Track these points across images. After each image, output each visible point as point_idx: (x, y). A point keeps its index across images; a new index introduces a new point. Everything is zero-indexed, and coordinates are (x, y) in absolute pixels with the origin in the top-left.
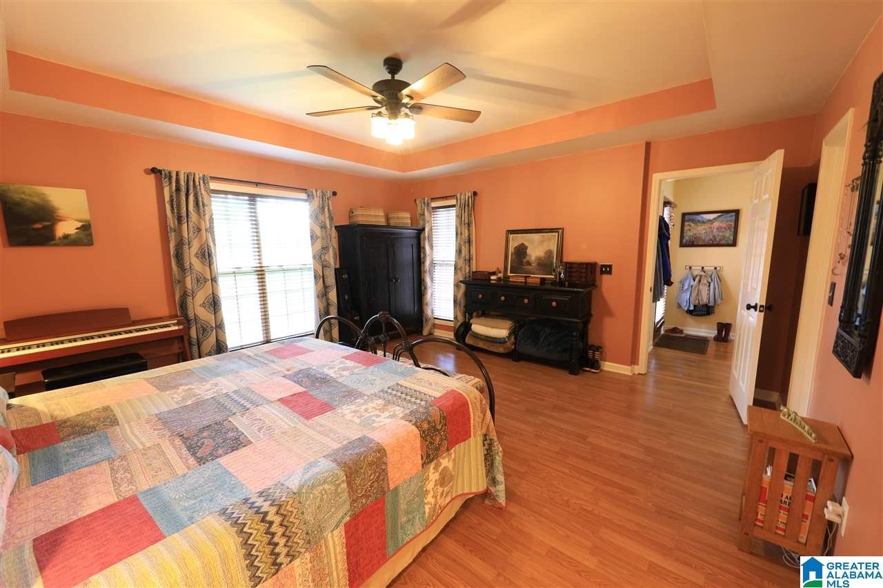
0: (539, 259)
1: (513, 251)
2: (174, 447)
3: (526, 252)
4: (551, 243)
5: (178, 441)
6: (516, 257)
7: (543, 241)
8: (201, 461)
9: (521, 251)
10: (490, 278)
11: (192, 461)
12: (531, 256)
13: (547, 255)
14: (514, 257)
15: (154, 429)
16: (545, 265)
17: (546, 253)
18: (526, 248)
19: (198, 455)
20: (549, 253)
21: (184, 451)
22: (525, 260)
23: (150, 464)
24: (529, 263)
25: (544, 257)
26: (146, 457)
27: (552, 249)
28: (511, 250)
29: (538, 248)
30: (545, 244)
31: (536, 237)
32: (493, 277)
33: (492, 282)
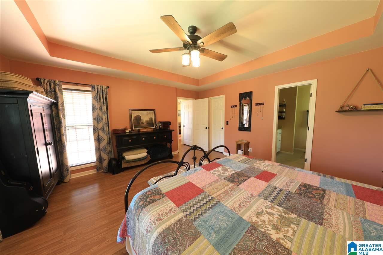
0: (147, 121)
1: (134, 118)
2: (329, 201)
3: (141, 119)
4: (151, 115)
5: (325, 202)
6: (136, 121)
7: (148, 114)
8: (324, 191)
9: (138, 118)
10: (125, 131)
11: (327, 193)
12: (143, 120)
13: (150, 120)
14: (135, 121)
15: (331, 216)
16: (150, 123)
17: (149, 119)
18: (141, 117)
19: (323, 192)
20: (151, 119)
21: (326, 197)
22: (141, 122)
23: (344, 203)
24: (143, 123)
25: (149, 120)
26: (344, 207)
27: (152, 117)
28: (133, 118)
29: (145, 117)
30: (149, 115)
31: (145, 112)
32: (127, 131)
33: (127, 133)
